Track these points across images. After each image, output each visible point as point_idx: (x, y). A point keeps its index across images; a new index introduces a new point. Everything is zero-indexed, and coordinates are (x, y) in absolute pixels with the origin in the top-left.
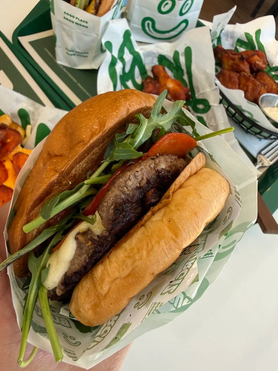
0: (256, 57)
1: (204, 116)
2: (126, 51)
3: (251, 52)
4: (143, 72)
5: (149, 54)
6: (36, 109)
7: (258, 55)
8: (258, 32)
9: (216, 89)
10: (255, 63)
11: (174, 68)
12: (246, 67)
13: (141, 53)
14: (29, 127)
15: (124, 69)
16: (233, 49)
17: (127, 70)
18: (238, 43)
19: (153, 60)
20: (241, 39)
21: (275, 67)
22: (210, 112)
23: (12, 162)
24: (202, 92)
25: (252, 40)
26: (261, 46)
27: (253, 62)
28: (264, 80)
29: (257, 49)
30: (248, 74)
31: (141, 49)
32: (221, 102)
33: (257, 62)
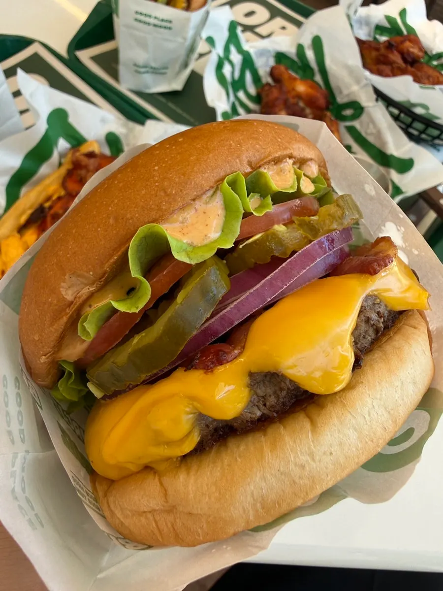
0: (408, 43)
1: (356, 124)
2: (233, 49)
3: (399, 39)
4: (256, 79)
5: (262, 53)
6: (130, 130)
7: (410, 41)
8: (403, 12)
9: (366, 85)
10: (408, 51)
11: (299, 67)
12: (396, 58)
13: (252, 52)
15: (233, 73)
16: (371, 39)
17: (237, 75)
18: (377, 30)
19: (268, 60)
20: (380, 24)
21: (436, 54)
22: (364, 117)
24: (345, 92)
25: (396, 23)
26: (410, 30)
27: (405, 50)
28: (426, 72)
29: (405, 33)
30: (401, 65)
31: (251, 47)
32: (377, 100)
33: (411, 50)
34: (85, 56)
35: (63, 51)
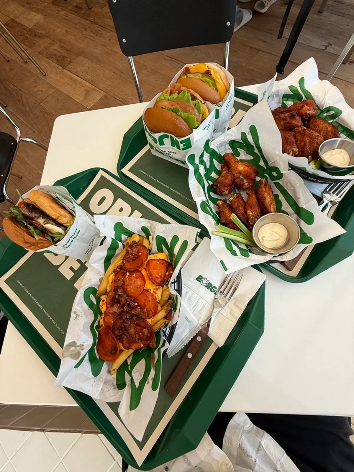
0: (306, 107)
2: (205, 153)
7: (307, 104)
8: (302, 81)
10: (306, 113)
11: (245, 146)
12: (298, 121)
14: (150, 237)
16: (280, 105)
17: (208, 166)
18: (284, 98)
19: (225, 147)
20: (286, 94)
21: (325, 109)
22: (284, 178)
23: (146, 270)
24: (272, 161)
25: (297, 90)
26: (309, 96)
27: (304, 113)
28: (318, 126)
29: (304, 98)
30: (301, 128)
33: (308, 112)
34: (125, 170)
35: (115, 172)
